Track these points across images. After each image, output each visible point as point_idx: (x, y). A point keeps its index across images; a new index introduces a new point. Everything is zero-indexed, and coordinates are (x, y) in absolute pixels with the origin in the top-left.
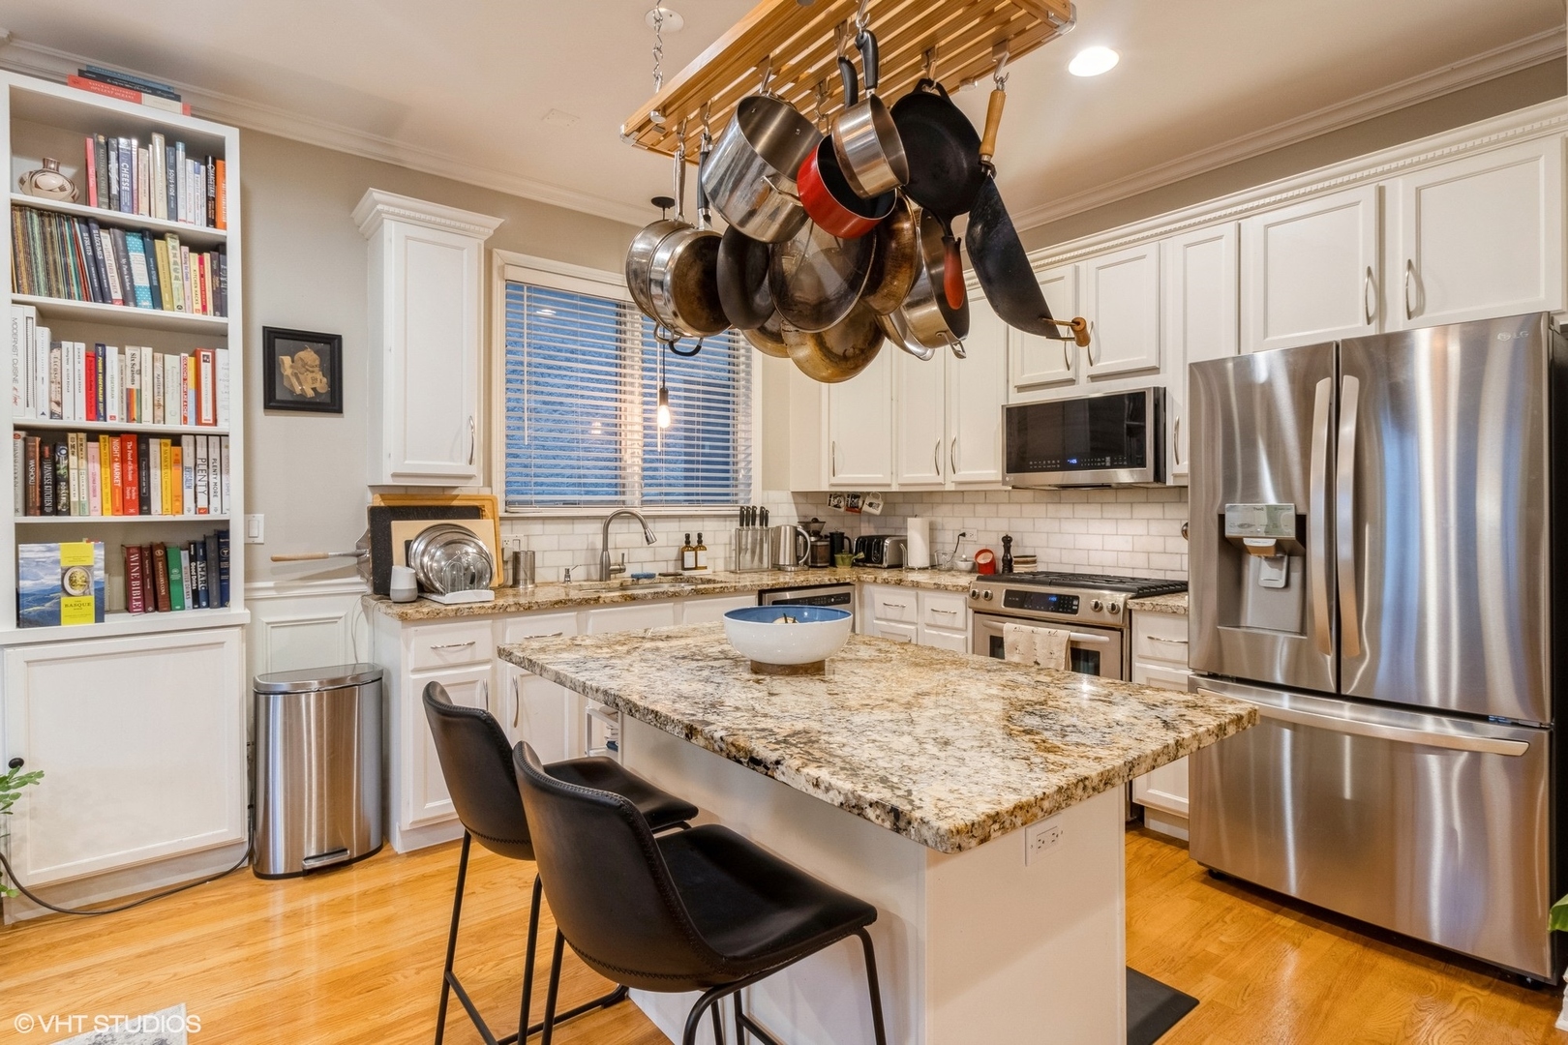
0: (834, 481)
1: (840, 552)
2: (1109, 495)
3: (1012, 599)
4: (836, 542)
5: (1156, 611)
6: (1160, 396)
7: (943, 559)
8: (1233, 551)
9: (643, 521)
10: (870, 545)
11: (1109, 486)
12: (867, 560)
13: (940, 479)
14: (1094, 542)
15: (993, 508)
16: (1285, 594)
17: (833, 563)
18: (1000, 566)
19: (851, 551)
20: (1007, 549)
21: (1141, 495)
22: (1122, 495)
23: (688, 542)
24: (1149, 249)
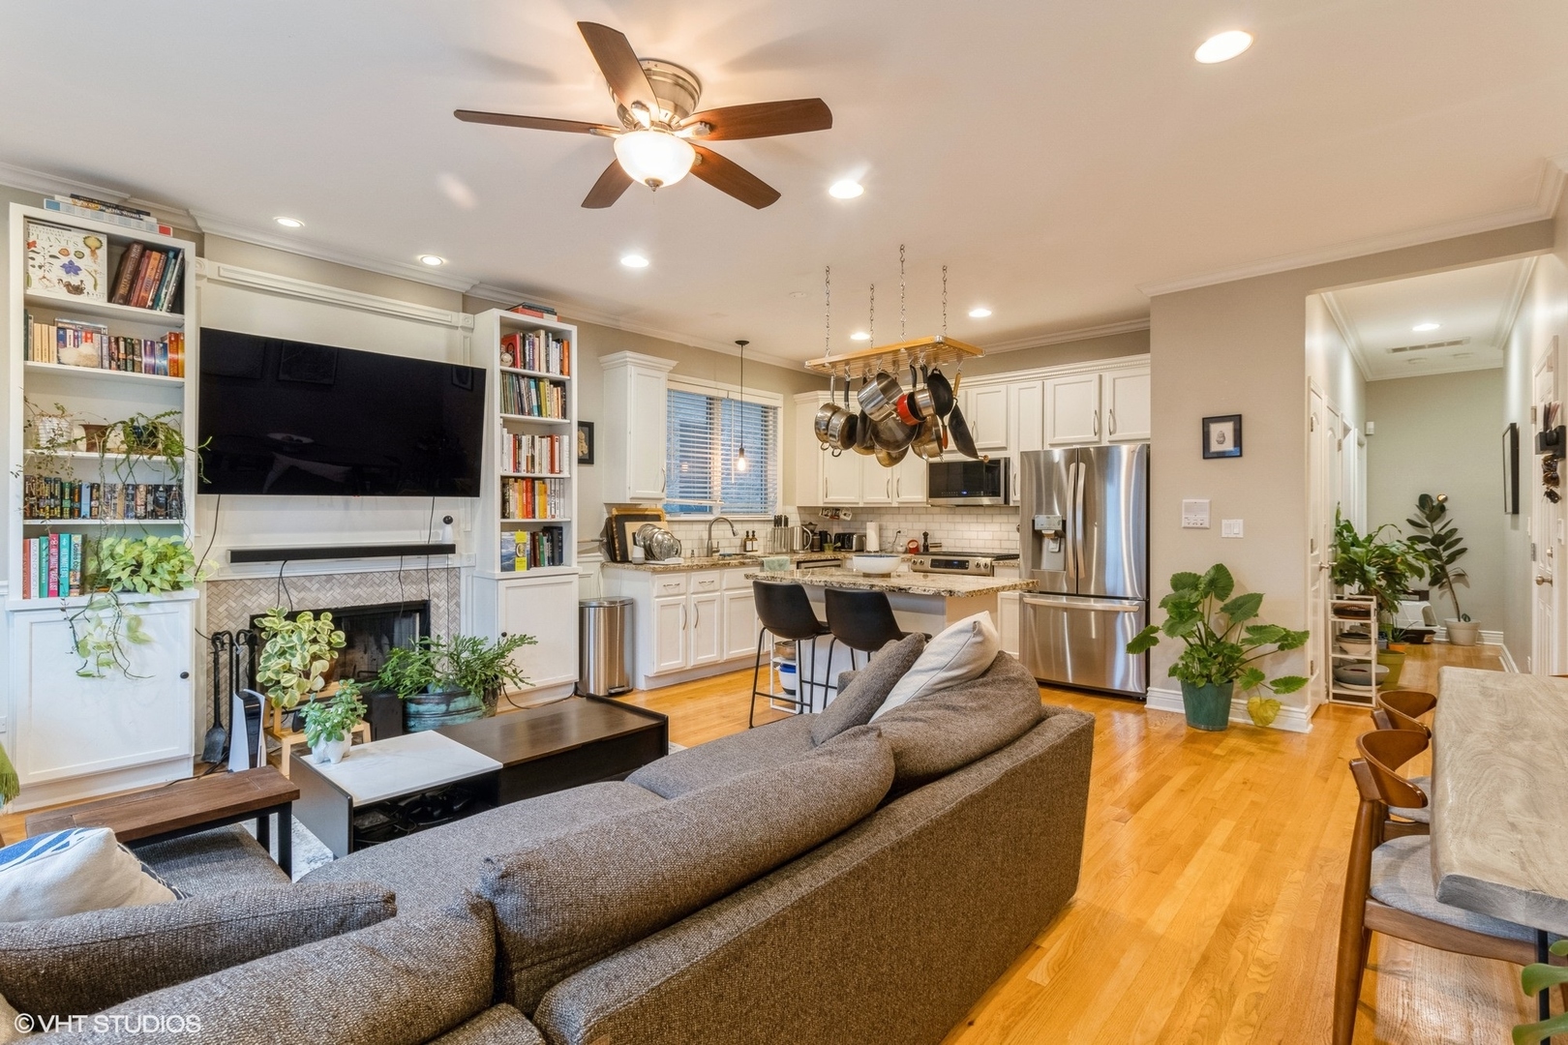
0: (826, 500)
1: (826, 542)
2: (981, 510)
3: (935, 564)
4: (824, 535)
5: (1004, 566)
6: (1007, 461)
7: (888, 546)
8: (1038, 536)
9: (731, 523)
10: (844, 539)
11: (982, 506)
12: (843, 547)
13: (889, 500)
14: (973, 535)
15: (917, 517)
16: (1058, 554)
17: (822, 549)
18: (922, 549)
19: (831, 542)
20: (926, 539)
21: (997, 510)
22: (988, 511)
23: (748, 536)
24: (1002, 387)
